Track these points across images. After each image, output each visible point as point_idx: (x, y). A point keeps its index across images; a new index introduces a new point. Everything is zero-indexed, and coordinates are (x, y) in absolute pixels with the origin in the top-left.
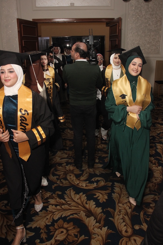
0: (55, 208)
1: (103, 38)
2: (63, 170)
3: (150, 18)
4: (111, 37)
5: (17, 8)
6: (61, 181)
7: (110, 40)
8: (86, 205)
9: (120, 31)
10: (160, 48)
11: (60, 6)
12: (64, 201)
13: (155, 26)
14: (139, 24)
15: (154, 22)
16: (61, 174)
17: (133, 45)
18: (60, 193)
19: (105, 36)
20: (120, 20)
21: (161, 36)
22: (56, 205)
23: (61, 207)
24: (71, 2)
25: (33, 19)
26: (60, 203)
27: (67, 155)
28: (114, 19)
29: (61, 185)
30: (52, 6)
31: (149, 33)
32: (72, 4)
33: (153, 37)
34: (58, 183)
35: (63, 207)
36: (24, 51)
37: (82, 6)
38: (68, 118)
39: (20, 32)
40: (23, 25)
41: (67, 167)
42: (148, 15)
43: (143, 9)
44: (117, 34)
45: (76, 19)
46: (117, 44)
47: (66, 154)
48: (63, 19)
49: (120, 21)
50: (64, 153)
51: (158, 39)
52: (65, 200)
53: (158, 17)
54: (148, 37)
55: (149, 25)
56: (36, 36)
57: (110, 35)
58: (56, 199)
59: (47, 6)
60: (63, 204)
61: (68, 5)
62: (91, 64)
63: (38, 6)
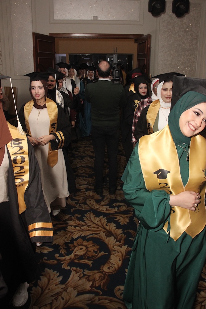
0: (74, 229)
1: (130, 57)
2: (82, 196)
3: (184, 36)
4: (139, 56)
5: (32, 20)
6: (80, 205)
7: (137, 60)
8: (106, 226)
9: (149, 49)
10: (195, 70)
11: (81, 19)
12: (83, 223)
13: (190, 44)
14: (171, 42)
15: (189, 40)
16: (81, 199)
17: (164, 65)
18: (79, 216)
19: (133, 54)
20: (149, 36)
21: (197, 56)
22: (75, 226)
23: (80, 228)
24: (94, 16)
25: (49, 34)
26: (80, 224)
27: (87, 182)
28: (143, 35)
29: (80, 209)
30: (72, 19)
31: (183, 53)
32: (95, 18)
33: (188, 57)
34: (77, 207)
35: (82, 228)
36: (39, 69)
37: (107, 19)
38: (87, 146)
39: (35, 48)
40: (39, 40)
41: (86, 192)
42: (182, 32)
43: (176, 25)
44: (146, 53)
45: (99, 35)
46: (145, 64)
47: (86, 180)
48: (84, 34)
49: (149, 38)
50: (83, 179)
51: (194, 59)
52: (85, 222)
53: (193, 34)
54: (182, 56)
55: (183, 43)
56: (53, 53)
57: (138, 53)
58: (75, 221)
59: (66, 19)
60: (83, 226)
61: (90, 19)
62: (114, 83)
63: (56, 19)
